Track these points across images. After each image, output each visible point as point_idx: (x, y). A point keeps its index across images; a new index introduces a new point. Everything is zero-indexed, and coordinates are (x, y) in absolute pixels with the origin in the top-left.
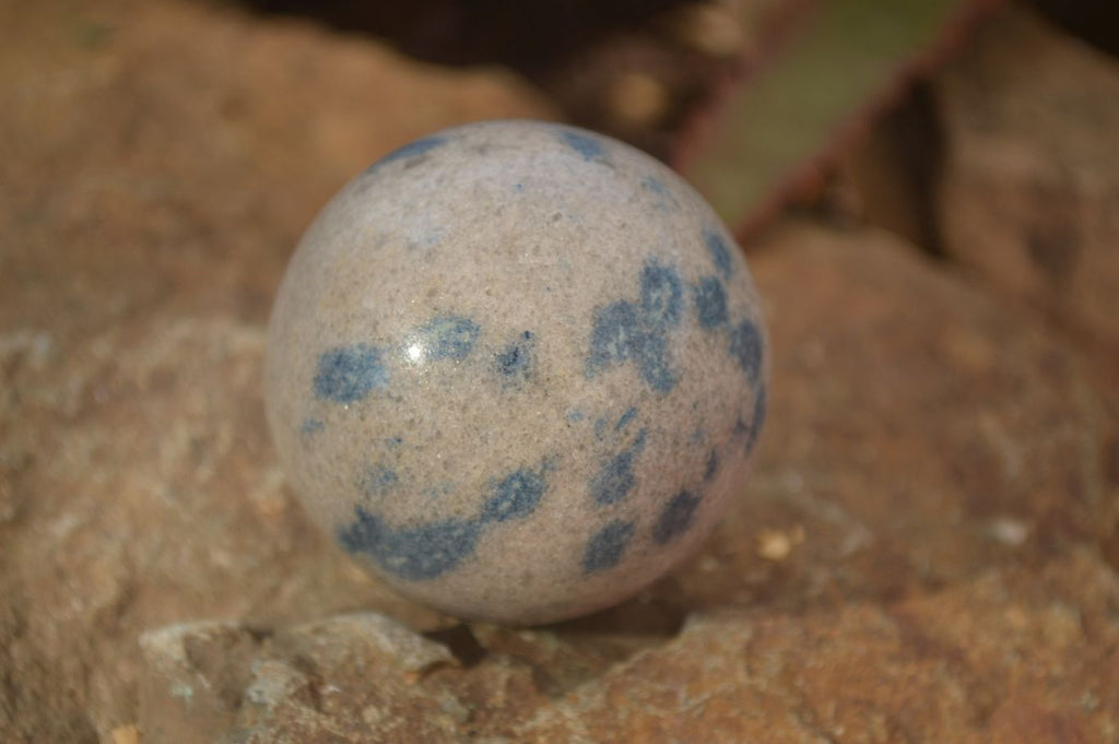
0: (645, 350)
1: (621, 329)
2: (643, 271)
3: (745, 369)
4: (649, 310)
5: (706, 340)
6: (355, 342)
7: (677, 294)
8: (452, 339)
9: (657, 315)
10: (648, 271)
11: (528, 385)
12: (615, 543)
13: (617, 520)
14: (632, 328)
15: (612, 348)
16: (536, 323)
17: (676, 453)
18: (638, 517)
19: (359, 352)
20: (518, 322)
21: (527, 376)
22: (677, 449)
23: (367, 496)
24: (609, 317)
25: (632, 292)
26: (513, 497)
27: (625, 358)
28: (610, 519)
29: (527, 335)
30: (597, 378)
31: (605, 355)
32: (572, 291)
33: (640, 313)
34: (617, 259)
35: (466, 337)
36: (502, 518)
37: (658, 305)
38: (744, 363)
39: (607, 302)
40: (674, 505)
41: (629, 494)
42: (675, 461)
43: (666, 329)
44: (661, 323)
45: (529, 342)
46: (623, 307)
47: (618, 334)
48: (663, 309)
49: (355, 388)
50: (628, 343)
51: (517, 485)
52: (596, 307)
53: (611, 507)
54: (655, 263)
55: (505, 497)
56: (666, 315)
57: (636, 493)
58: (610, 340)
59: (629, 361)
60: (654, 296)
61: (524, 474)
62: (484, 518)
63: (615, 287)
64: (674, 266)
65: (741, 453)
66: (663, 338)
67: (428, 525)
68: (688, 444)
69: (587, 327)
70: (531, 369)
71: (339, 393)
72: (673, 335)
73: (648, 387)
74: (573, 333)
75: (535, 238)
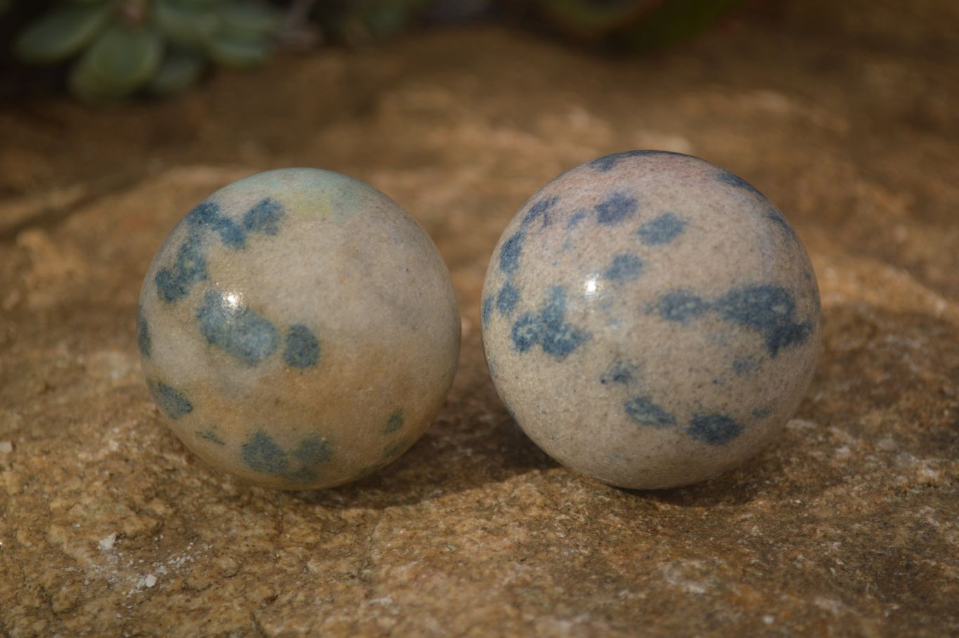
0: (553, 319)
1: (556, 340)
2: (524, 352)
3: (520, 248)
4: (536, 334)
5: (523, 288)
6: (696, 442)
7: (518, 324)
8: (643, 410)
9: (534, 326)
10: (522, 350)
11: (624, 358)
12: (656, 229)
13: (643, 243)
14: (550, 335)
15: (568, 337)
16: (594, 383)
17: (584, 250)
18: (631, 234)
19: (699, 436)
20: (602, 389)
21: (620, 363)
22: (581, 252)
23: (762, 360)
24: (557, 351)
25: (537, 349)
26: (681, 308)
27: (566, 326)
28: (645, 248)
29: (603, 382)
30: (587, 330)
31: (573, 336)
32: (564, 380)
33: (542, 337)
34: (532, 370)
35: (634, 406)
36: (698, 300)
37: (530, 331)
38: (518, 252)
39: (553, 358)
40: (610, 219)
41: (624, 253)
42: (588, 246)
43: (536, 317)
44: (535, 322)
45: (606, 378)
46: (546, 349)
47: (559, 340)
48: (530, 326)
49: (716, 421)
50: (557, 330)
51: (674, 312)
52: (559, 362)
53: (639, 254)
54: (516, 349)
55: (686, 310)
56: (531, 322)
57: (621, 250)
58: (566, 341)
59: (566, 323)
60: (528, 337)
61: (665, 315)
62: (707, 306)
63: (542, 361)
64: (509, 337)
65: (559, 205)
66: (540, 314)
67: (741, 324)
68: (575, 248)
69: (572, 357)
70: (615, 365)
71: (728, 424)
72: (535, 309)
73: (567, 300)
74: (580, 362)
75: (562, 416)
